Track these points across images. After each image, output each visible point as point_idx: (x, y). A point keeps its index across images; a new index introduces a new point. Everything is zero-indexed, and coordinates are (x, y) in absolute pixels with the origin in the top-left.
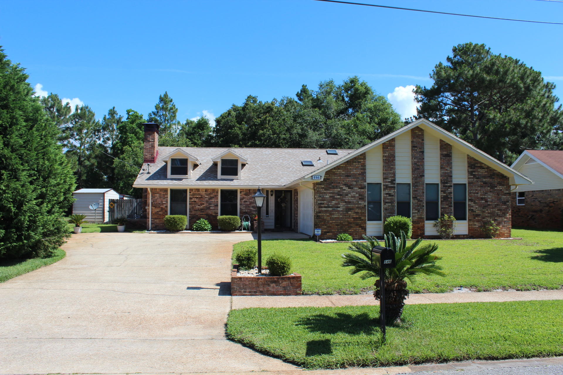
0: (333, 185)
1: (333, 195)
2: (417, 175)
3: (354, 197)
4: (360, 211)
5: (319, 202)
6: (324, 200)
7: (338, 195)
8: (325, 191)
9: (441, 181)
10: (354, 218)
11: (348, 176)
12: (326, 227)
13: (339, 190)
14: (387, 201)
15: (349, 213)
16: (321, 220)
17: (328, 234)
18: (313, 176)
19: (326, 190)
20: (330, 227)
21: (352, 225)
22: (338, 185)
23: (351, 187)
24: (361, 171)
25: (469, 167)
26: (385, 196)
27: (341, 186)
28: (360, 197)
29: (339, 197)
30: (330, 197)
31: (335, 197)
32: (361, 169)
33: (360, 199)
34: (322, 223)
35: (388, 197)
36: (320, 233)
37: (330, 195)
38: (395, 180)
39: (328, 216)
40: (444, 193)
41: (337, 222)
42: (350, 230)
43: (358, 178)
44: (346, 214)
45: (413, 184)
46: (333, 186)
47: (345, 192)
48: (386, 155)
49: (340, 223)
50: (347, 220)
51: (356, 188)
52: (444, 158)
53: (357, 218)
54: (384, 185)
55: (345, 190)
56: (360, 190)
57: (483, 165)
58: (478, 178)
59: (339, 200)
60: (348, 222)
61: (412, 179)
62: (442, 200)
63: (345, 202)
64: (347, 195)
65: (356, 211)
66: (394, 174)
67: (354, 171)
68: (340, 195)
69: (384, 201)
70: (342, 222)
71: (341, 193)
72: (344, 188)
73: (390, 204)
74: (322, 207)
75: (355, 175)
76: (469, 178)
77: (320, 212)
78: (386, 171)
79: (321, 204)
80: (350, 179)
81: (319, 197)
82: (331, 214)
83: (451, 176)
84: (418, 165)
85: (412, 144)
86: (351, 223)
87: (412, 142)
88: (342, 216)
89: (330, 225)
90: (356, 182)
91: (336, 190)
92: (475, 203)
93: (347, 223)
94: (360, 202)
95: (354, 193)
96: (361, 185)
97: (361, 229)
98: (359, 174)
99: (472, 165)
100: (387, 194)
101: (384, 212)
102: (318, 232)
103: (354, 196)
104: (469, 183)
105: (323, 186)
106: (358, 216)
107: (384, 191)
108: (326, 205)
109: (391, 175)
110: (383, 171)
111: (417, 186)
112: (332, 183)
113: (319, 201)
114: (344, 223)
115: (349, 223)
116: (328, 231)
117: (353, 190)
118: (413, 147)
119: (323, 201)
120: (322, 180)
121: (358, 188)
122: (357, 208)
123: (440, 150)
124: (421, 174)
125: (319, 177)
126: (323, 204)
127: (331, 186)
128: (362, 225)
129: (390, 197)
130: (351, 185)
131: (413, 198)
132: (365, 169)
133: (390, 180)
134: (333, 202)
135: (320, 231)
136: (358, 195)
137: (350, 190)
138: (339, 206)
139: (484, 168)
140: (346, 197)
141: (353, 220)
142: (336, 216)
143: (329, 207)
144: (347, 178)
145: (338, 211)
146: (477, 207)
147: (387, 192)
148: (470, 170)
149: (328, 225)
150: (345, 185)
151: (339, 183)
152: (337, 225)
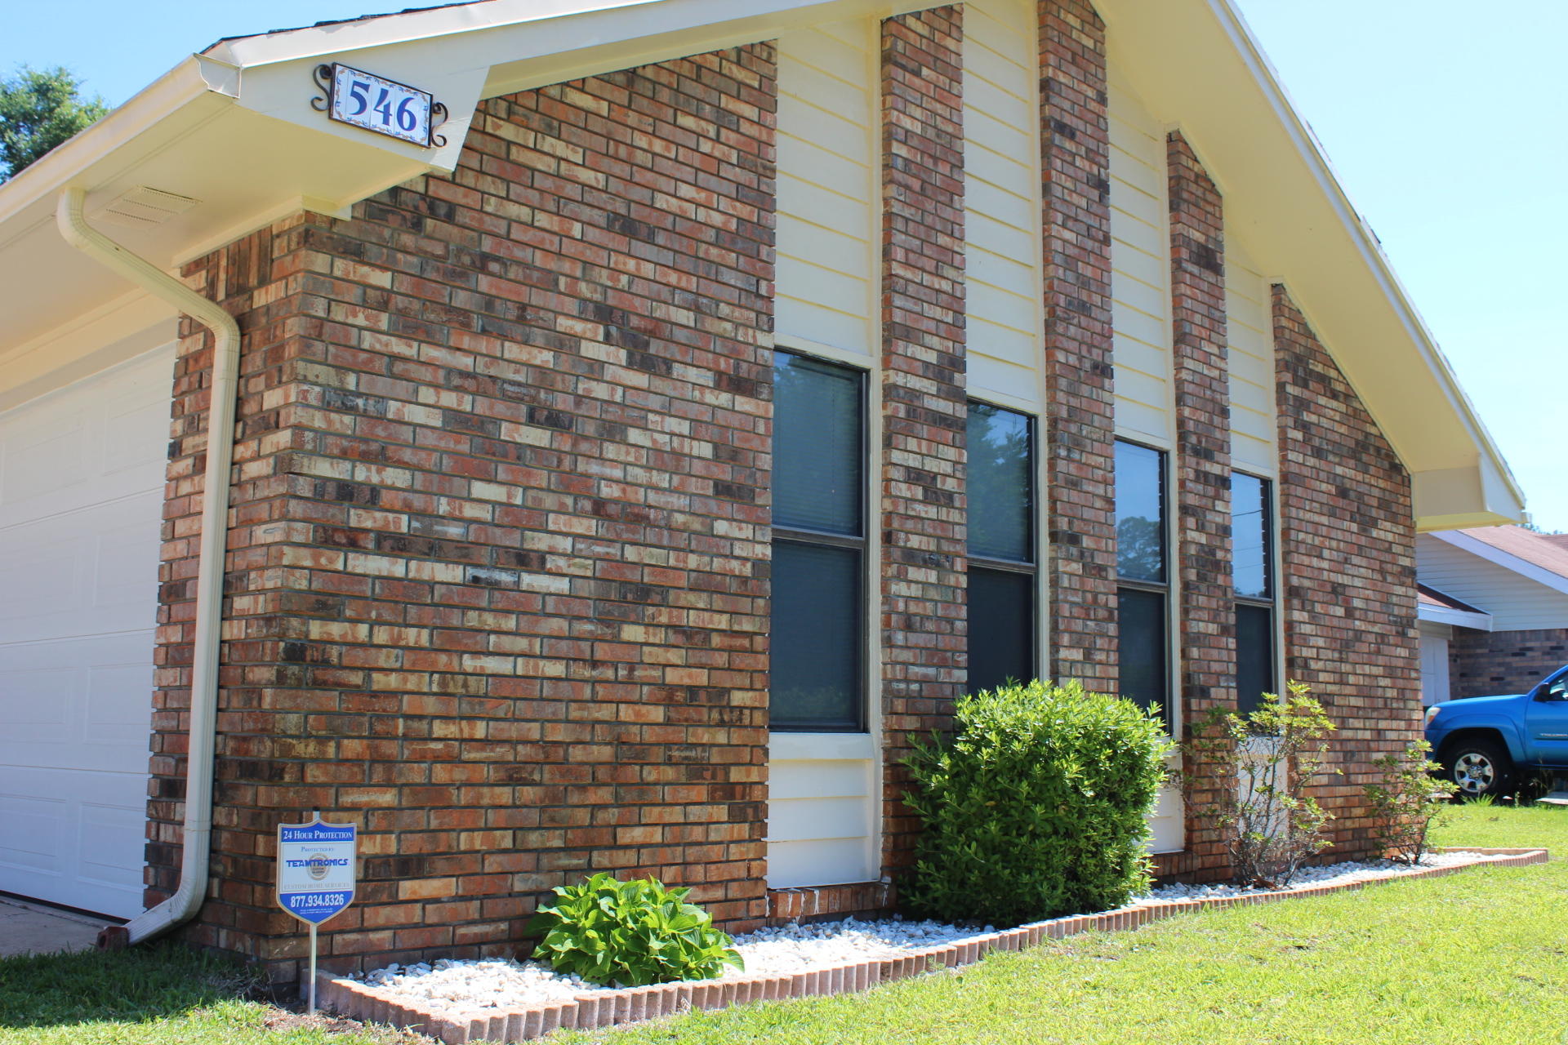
0: (484, 283)
1: (482, 407)
2: (1081, 358)
3: (669, 460)
4: (722, 622)
5: (324, 468)
6: (381, 458)
7: (532, 420)
8: (398, 346)
9: (1182, 436)
10: (668, 695)
11: (627, 227)
12: (387, 798)
13: (545, 358)
14: (915, 542)
15: (632, 633)
16: (332, 700)
17: (407, 888)
18: (345, 80)
19: (409, 327)
20: (432, 796)
21: (650, 774)
22: (537, 298)
23: (655, 348)
24: (744, 211)
25: (1282, 366)
26: (903, 490)
27: (563, 324)
28: (725, 473)
29: (537, 437)
30: (456, 420)
31: (506, 432)
32: (742, 193)
33: (723, 490)
34: (353, 747)
35: (920, 509)
36: (343, 879)
37: (449, 399)
38: (957, 363)
39: (416, 659)
40: (1200, 528)
41: (513, 731)
42: (637, 834)
43: (711, 272)
44: (602, 652)
45: (1053, 422)
46: (489, 301)
47: (600, 391)
48: (907, 123)
49: (543, 744)
50: (605, 712)
51: (692, 374)
52: (1195, 269)
53: (692, 690)
54: (889, 391)
55: (595, 369)
56: (724, 398)
57: (1333, 373)
58: (1318, 453)
59: (541, 478)
60: (619, 743)
61: (1051, 382)
62: (1192, 575)
63: (599, 508)
64: (612, 431)
65: (693, 619)
66: (956, 303)
67: (685, 191)
68: (554, 421)
69: (888, 538)
70: (559, 734)
71: (563, 403)
72: (589, 350)
73: (932, 576)
74: (353, 541)
75: (686, 232)
76: (1284, 443)
77: (325, 606)
78: (907, 264)
79: (346, 492)
80: (648, 270)
81: (326, 406)
82: (454, 640)
83: (1224, 412)
84: (1084, 283)
85: (1045, 101)
86: (639, 753)
87: (1045, 85)
88: (556, 669)
89: (441, 773)
90: (697, 309)
91: (512, 351)
92: (1314, 619)
93: (605, 753)
94: (721, 527)
95: (672, 424)
96: (734, 348)
97: (721, 812)
98: (723, 238)
99: (1299, 359)
100: (915, 476)
101: (888, 643)
102: (318, 865)
103: (677, 455)
104: (1285, 478)
105: (383, 279)
106: (701, 678)
107: (888, 444)
108: (404, 524)
109: (938, 313)
110: (887, 255)
111: (1077, 443)
112: (482, 262)
113: (317, 453)
114: (577, 754)
115: (628, 750)
116: (414, 845)
117: (659, 384)
118: (1054, 129)
119: (366, 458)
120: (446, 159)
121: (707, 379)
122: (705, 583)
123: (1174, 207)
124: (1096, 354)
125: (418, 108)
126: (372, 497)
127: (461, 299)
128: (736, 775)
129: (931, 512)
130: (656, 328)
131: (1054, 536)
132: (765, 202)
133: (932, 358)
134: (480, 489)
135: (346, 850)
136: (706, 450)
137: (640, 379)
138: (540, 542)
139: (1334, 395)
140: (611, 450)
141: (657, 714)
142: (503, 666)
143: (435, 549)
144: (617, 242)
145: (526, 607)
146: (1321, 642)
147: (913, 461)
148: (1290, 389)
149: (416, 774)
150: (603, 314)
151: (549, 282)
152: (514, 777)
